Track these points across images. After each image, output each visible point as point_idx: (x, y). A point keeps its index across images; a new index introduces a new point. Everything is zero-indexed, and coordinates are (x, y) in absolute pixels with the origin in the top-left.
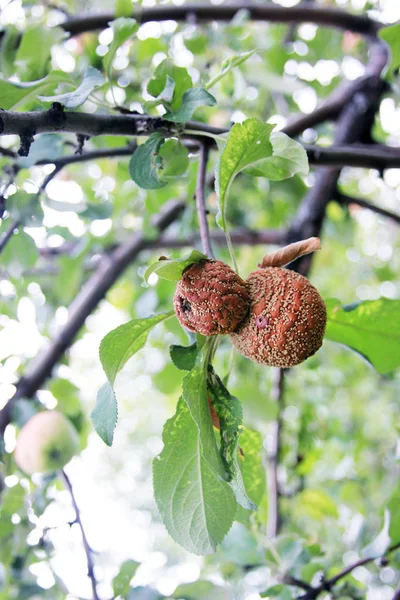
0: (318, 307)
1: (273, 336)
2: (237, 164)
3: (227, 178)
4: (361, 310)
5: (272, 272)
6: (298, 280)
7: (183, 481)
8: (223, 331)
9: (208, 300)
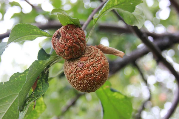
0: (104, 76)
1: (80, 73)
2: (118, 5)
3: (110, 7)
4: (115, 94)
5: (99, 51)
6: (106, 61)
7: (5, 99)
8: (64, 56)
9: (68, 40)
